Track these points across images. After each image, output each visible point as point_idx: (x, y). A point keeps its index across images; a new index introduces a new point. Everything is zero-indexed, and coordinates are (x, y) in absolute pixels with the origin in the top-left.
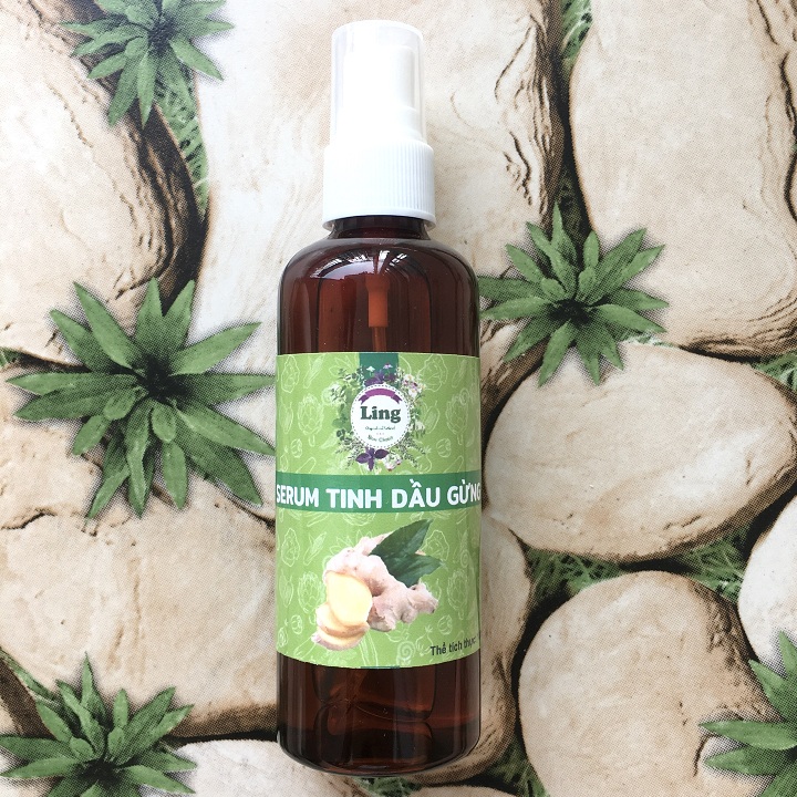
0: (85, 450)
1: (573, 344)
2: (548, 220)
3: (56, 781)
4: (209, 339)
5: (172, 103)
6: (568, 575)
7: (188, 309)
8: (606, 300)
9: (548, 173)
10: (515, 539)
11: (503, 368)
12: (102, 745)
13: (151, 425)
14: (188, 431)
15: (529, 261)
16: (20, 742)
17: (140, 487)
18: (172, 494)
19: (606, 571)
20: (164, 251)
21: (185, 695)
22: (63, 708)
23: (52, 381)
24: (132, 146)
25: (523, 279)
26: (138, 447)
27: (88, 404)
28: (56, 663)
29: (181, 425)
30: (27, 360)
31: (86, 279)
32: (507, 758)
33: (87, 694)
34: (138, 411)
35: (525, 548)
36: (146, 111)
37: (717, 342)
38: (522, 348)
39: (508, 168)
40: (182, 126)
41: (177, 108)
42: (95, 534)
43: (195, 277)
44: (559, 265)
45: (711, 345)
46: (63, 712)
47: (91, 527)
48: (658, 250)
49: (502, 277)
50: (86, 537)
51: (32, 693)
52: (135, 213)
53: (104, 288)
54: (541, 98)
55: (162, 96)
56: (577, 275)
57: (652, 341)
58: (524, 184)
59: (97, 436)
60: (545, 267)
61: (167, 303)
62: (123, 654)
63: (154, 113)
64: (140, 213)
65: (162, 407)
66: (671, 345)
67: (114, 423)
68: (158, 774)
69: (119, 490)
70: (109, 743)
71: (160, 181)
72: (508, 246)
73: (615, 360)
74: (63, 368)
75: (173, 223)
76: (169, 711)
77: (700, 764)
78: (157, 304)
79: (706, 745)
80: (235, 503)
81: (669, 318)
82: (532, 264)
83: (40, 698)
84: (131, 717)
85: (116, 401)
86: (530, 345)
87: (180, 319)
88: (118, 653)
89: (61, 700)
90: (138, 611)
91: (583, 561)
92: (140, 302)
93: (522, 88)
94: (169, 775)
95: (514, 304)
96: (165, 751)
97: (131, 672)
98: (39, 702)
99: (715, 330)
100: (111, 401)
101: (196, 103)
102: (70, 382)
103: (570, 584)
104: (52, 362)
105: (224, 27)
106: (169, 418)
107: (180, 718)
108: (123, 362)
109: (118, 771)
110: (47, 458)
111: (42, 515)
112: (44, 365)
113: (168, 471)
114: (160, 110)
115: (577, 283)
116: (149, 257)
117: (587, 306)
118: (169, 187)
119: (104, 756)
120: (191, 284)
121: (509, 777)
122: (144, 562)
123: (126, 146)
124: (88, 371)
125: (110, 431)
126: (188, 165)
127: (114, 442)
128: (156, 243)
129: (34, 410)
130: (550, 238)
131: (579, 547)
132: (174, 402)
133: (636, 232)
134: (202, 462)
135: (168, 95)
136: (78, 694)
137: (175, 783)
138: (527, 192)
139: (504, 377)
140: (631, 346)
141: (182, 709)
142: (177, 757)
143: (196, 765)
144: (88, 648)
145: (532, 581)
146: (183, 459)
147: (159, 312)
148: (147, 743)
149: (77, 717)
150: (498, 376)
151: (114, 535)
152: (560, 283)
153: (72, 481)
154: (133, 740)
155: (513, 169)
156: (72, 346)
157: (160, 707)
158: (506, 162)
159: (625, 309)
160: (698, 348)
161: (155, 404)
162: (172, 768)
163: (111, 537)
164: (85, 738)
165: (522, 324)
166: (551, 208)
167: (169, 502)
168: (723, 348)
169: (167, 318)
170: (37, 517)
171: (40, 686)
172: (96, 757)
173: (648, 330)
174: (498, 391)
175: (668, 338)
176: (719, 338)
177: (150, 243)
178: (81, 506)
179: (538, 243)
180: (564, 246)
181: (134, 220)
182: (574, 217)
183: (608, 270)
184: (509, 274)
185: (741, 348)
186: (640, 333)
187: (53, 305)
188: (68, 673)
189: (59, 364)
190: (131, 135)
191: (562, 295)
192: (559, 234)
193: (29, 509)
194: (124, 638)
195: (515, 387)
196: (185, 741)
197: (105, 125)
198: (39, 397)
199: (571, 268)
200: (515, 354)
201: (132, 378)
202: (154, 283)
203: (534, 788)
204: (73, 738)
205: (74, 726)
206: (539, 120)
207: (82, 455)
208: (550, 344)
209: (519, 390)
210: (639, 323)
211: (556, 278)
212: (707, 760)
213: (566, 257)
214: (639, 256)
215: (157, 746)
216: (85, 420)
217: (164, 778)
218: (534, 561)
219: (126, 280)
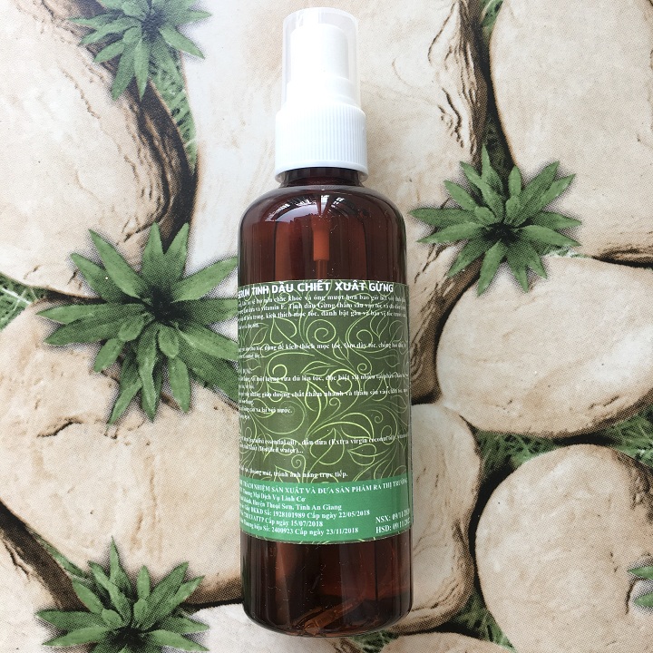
0: (104, 368)
1: (504, 260)
2: (477, 160)
3: (92, 646)
4: (203, 271)
5: (163, 79)
6: (511, 452)
7: (184, 247)
8: (529, 222)
9: (476, 120)
10: (465, 424)
11: (447, 283)
12: (129, 614)
13: (158, 344)
14: (189, 348)
15: (464, 193)
16: (60, 615)
17: (151, 396)
18: (178, 401)
19: (542, 447)
20: (162, 200)
21: (197, 568)
22: (95, 585)
23: (74, 312)
24: (132, 116)
25: (460, 208)
26: (148, 363)
27: (105, 329)
28: (87, 547)
29: (183, 343)
30: (52, 296)
31: (99, 227)
32: (468, 608)
33: (115, 572)
34: (147, 334)
35: (474, 430)
36: (143, 87)
37: (624, 252)
38: (462, 265)
39: (442, 118)
40: (173, 98)
41: (168, 83)
42: (115, 437)
43: (189, 220)
44: (488, 195)
45: (619, 255)
46: (95, 588)
47: (112, 431)
48: (570, 179)
49: (442, 207)
50: (109, 440)
51: (68, 574)
52: (137, 171)
53: (114, 233)
54: (466, 59)
55: (154, 74)
56: (504, 202)
57: (569, 254)
58: (457, 131)
59: (113, 356)
60: (478, 198)
61: (166, 243)
62: (143, 536)
63: (149, 88)
64: (141, 171)
65: (167, 329)
66: (586, 256)
67: (128, 344)
68: (177, 636)
69: (134, 399)
70: (135, 612)
71: (157, 143)
72: (445, 181)
73: (540, 271)
74: (83, 301)
75: (169, 177)
76: (184, 582)
77: (630, 603)
78: (159, 244)
79: (635, 587)
80: (230, 405)
81: (582, 233)
82: (466, 196)
83: (75, 577)
84: (152, 590)
85: (128, 326)
86: (468, 262)
87: (178, 255)
88: (139, 536)
89: (93, 578)
90: (154, 499)
91: (523, 439)
92: (144, 244)
93: (450, 52)
94: (186, 637)
95: (453, 229)
96: (182, 616)
97: (151, 551)
98: (75, 581)
99: (621, 242)
100: (124, 326)
101: (183, 78)
102: (89, 312)
103: (513, 459)
104: (74, 297)
105: (203, 15)
106: (172, 338)
107: (193, 587)
108: (132, 293)
109: (143, 635)
110: (73, 376)
111: (70, 423)
112: (67, 299)
113: (174, 381)
114: (154, 85)
115: (505, 209)
116: (151, 206)
117: (514, 227)
118: (164, 147)
119: (131, 623)
120: (186, 226)
121: (472, 623)
122: (158, 458)
123: (127, 116)
124: (103, 302)
125: (124, 351)
126: (179, 129)
127: (128, 359)
128: (155, 194)
129: (60, 337)
130: (480, 174)
131: (518, 428)
132: (177, 325)
133: (551, 165)
134: (202, 373)
135: (160, 72)
136: (107, 573)
137: (191, 643)
138: (459, 137)
139: (448, 289)
140: (552, 259)
141: (195, 580)
142: (192, 621)
143: (208, 627)
144: (114, 533)
145: (482, 458)
146: (186, 371)
147: (161, 250)
148: (167, 611)
149: (107, 592)
150: (443, 289)
151: (131, 437)
152: (491, 210)
153: (94, 394)
154: (155, 608)
155: (447, 119)
156: (90, 282)
157: (176, 580)
158: (440, 114)
159: (545, 229)
160: (608, 258)
161: (161, 327)
162: (188, 631)
163: (129, 439)
164: (114, 609)
165: (460, 245)
166: (479, 149)
167: (176, 408)
168: (628, 256)
169: (168, 256)
170: (67, 425)
171: (74, 567)
172: (124, 624)
173: (565, 245)
174: (444, 301)
175: (582, 251)
176: (625, 249)
177: (150, 194)
178: (103, 414)
179: (470, 178)
180: (492, 179)
181: (136, 176)
182: (499, 155)
183: (529, 197)
184: (448, 204)
185: (643, 256)
186: (559, 247)
187: (72, 249)
188: (97, 554)
189: (79, 298)
190: (131, 107)
191: (493, 220)
192: (488, 170)
193: (60, 419)
194: (143, 523)
195: (458, 297)
196: (198, 607)
197: (109, 99)
198: (64, 326)
199: (499, 198)
200: (457, 270)
201: (140, 307)
202: (155, 227)
203: (493, 632)
204: (104, 610)
205: (105, 600)
206: (465, 77)
207: (102, 372)
208: (485, 261)
209: (462, 299)
210: (558, 239)
211: (487, 206)
212: (636, 600)
213: (494, 188)
214: (554, 185)
215: (175, 613)
216: (103, 343)
217: (182, 639)
218: (482, 441)
219: (132, 225)
